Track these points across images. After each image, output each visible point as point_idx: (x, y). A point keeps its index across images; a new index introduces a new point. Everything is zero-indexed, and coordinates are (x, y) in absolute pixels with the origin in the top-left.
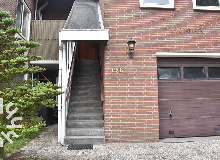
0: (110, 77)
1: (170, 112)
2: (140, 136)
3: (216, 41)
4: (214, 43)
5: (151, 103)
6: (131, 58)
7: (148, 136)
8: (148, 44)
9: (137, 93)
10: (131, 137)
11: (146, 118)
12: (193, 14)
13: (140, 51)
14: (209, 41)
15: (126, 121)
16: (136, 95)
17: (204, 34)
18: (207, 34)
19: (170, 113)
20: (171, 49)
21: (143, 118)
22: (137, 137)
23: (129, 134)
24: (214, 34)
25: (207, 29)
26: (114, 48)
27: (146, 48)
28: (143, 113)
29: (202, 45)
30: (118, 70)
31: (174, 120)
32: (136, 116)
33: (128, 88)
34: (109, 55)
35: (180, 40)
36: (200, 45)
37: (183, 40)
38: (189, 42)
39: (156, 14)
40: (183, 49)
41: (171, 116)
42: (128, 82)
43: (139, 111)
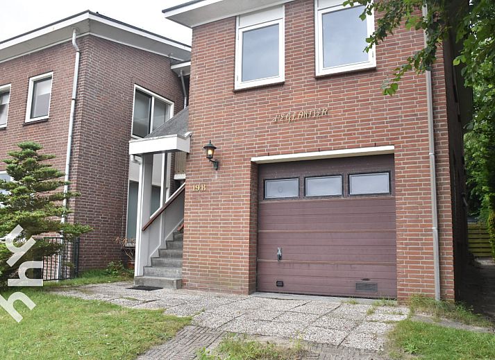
0: (191, 199)
1: (279, 251)
2: (223, 284)
3: (352, 126)
4: (348, 131)
5: (239, 235)
6: (217, 169)
7: (233, 285)
8: (240, 145)
9: (221, 220)
10: (211, 283)
11: (231, 258)
12: (313, 85)
13: (229, 157)
14: (339, 128)
15: (207, 260)
16: (220, 223)
17: (331, 117)
18: (335, 116)
19: (279, 253)
20: (273, 150)
21: (227, 257)
22: (219, 284)
23: (209, 279)
24: (348, 114)
25: (337, 108)
26: (197, 157)
27: (237, 153)
28: (228, 250)
29: (325, 137)
30: (201, 188)
31: (284, 263)
32: (219, 253)
33: (211, 212)
34: (190, 168)
35: (288, 133)
36: (322, 137)
37: (293, 132)
38: (303, 135)
39: (255, 97)
40: (291, 148)
41: (280, 258)
42: (211, 205)
43: (223, 246)
